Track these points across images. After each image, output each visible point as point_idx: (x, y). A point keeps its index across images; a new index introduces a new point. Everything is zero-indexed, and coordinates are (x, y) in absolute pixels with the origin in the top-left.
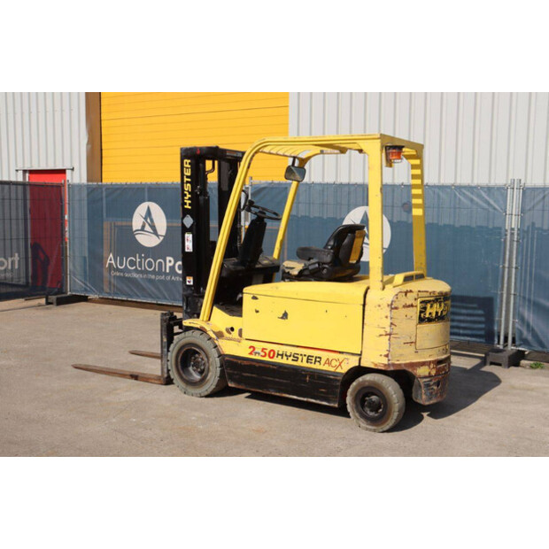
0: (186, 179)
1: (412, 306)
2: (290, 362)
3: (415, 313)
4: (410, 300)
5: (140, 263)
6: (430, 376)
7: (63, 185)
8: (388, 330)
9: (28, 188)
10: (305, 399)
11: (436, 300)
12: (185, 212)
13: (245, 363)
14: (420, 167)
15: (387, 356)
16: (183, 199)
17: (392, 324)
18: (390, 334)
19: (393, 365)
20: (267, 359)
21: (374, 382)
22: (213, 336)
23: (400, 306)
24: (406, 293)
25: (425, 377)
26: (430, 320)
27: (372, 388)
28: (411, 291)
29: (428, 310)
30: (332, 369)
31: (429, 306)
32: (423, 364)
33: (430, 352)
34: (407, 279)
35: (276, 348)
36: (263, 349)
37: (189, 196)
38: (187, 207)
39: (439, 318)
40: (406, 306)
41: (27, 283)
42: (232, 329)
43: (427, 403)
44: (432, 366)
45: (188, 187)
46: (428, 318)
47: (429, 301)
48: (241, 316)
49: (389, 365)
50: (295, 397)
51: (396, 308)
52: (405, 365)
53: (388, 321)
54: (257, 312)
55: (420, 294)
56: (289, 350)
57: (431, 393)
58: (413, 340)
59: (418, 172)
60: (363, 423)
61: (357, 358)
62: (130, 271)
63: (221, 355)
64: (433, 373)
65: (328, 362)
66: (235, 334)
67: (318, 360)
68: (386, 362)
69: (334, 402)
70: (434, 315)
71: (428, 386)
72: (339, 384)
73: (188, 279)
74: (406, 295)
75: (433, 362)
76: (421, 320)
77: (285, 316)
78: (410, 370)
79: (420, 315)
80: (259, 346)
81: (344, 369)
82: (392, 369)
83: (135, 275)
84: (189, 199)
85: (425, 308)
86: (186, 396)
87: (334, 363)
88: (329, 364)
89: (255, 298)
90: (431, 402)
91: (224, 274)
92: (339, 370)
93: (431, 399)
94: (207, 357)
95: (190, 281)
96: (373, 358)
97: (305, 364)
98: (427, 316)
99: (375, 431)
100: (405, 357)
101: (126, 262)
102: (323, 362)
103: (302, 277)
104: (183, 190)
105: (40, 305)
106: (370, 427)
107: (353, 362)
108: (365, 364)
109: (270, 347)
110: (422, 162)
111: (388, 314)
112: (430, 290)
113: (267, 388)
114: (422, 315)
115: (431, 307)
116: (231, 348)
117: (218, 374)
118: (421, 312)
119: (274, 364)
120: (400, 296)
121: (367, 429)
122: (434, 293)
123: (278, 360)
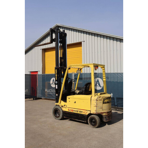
0: (56, 74)
1: (101, 100)
2: (76, 112)
3: (102, 101)
4: (101, 99)
5: (52, 91)
6: (106, 115)
7: (37, 75)
8: (96, 105)
9: (31, 75)
10: (79, 121)
13: (67, 113)
14: (104, 70)
15: (96, 111)
17: (97, 104)
18: (96, 106)
19: (97, 113)
21: (94, 117)
22: (61, 107)
24: (100, 97)
25: (105, 116)
26: (106, 103)
27: (93, 118)
28: (101, 97)
29: (105, 101)
30: (85, 114)
31: (105, 100)
32: (104, 113)
33: (106, 110)
34: (101, 94)
35: (73, 109)
36: (71, 110)
38: (56, 79)
39: (108, 102)
40: (100, 100)
41: (30, 95)
42: (65, 105)
44: (106, 113)
45: (56, 75)
47: (105, 99)
48: (66, 102)
49: (96, 113)
50: (77, 120)
51: (98, 100)
52: (100, 113)
53: (96, 103)
54: (70, 101)
55: (103, 97)
56: (76, 110)
57: (107, 119)
58: (102, 107)
59: (104, 71)
60: (91, 126)
61: (90, 111)
62: (50, 93)
63: (63, 111)
64: (107, 114)
65: (84, 112)
66: (66, 106)
67: (82, 112)
68: (96, 112)
69: (85, 121)
70: (106, 102)
72: (86, 117)
75: (107, 112)
76: (104, 103)
77: (75, 102)
78: (101, 114)
80: (70, 109)
81: (87, 114)
82: (97, 114)
83: (51, 93)
85: (104, 100)
86: (56, 120)
87: (85, 113)
88: (84, 113)
89: (69, 98)
90: (107, 121)
91: (63, 93)
92: (86, 114)
93: (106, 120)
94: (60, 111)
95: (57, 95)
96: (93, 112)
97: (79, 113)
98: (105, 102)
99: (94, 128)
100: (100, 111)
101: (49, 91)
102: (83, 112)
103: (79, 94)
104: (55, 76)
105: (32, 100)
106: (93, 127)
107: (89, 112)
108: (92, 113)
109: (72, 109)
110: (105, 69)
111: (96, 102)
112: (105, 96)
113: (72, 118)
114: (104, 102)
115: (106, 100)
116: (64, 109)
117: (62, 115)
118: (103, 101)
119: (73, 113)
120: (98, 98)
121: (92, 127)
122: (106, 97)
123: (74, 112)
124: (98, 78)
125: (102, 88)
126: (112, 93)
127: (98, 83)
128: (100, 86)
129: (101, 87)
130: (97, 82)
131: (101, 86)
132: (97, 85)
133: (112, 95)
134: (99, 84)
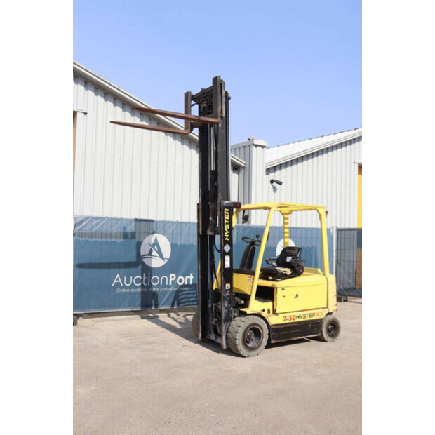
0: (226, 222)
2: (302, 319)
12: (225, 242)
13: (283, 326)
16: (224, 234)
18: (336, 295)
20: (292, 321)
30: (319, 317)
35: (296, 314)
36: (290, 316)
37: (227, 232)
38: (227, 239)
42: (264, 310)
45: (227, 226)
50: (304, 337)
54: (284, 297)
56: (301, 313)
65: (318, 315)
67: (314, 314)
69: (319, 333)
73: (227, 285)
77: (297, 296)
80: (288, 315)
84: (228, 234)
87: (320, 314)
89: (283, 289)
92: (322, 317)
96: (332, 308)
97: (308, 319)
102: (316, 315)
104: (224, 228)
107: (326, 312)
109: (292, 314)
113: (291, 338)
116: (274, 320)
119: (295, 323)
123: (297, 320)
124: (155, 235)
125: (166, 261)
126: (191, 274)
127: (156, 247)
128: (161, 256)
129: (163, 259)
130: (153, 246)
131: (164, 257)
132: (154, 253)
133: (191, 277)
134: (159, 252)
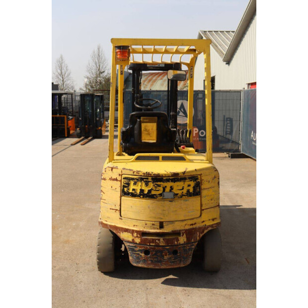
1: (116, 180)
4: (115, 174)
6: (133, 242)
11: (141, 179)
17: (102, 191)
18: (100, 199)
23: (108, 178)
24: (112, 168)
25: (129, 242)
26: (133, 195)
28: (117, 168)
29: (132, 187)
31: (132, 183)
32: (126, 230)
40: (111, 179)
43: (135, 265)
44: (134, 234)
46: (132, 193)
47: (133, 179)
51: (105, 179)
52: (111, 226)
55: (124, 172)
58: (118, 208)
64: (138, 241)
70: (138, 192)
71: (133, 250)
74: (112, 170)
75: (137, 232)
76: (124, 193)
78: (115, 232)
79: (123, 189)
85: (129, 184)
90: (140, 265)
93: (138, 262)
98: (131, 191)
100: (112, 220)
112: (135, 169)
114: (126, 189)
115: (135, 184)
118: (124, 187)
120: (108, 170)
122: (138, 172)
